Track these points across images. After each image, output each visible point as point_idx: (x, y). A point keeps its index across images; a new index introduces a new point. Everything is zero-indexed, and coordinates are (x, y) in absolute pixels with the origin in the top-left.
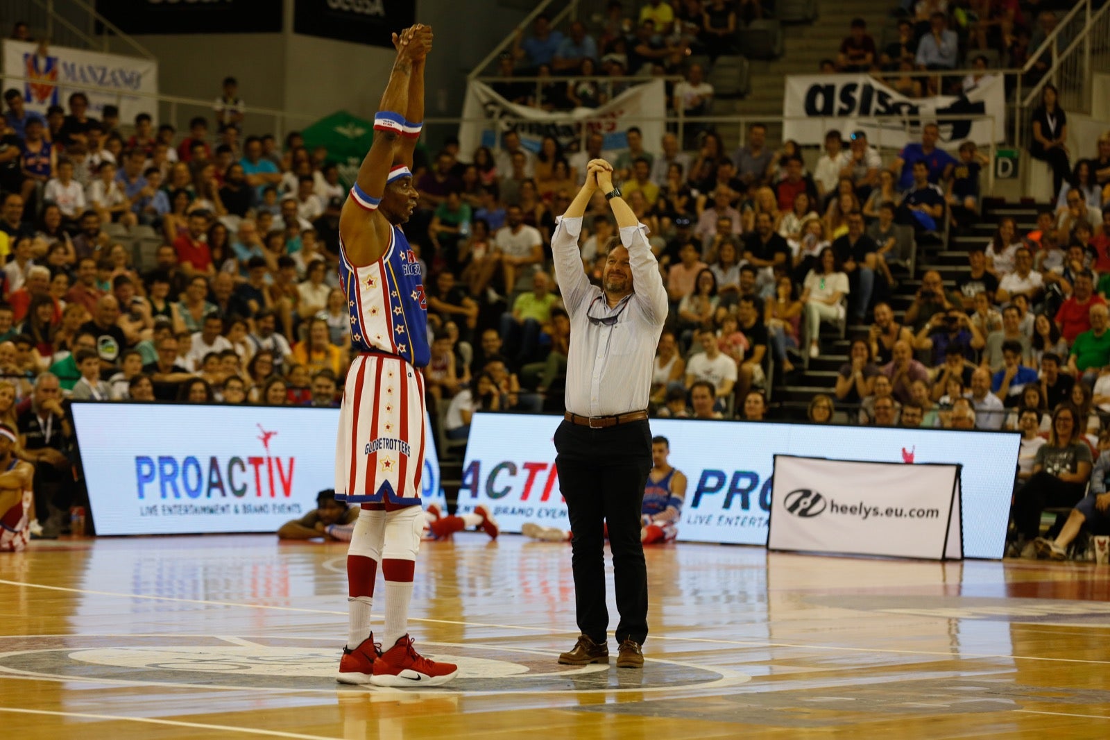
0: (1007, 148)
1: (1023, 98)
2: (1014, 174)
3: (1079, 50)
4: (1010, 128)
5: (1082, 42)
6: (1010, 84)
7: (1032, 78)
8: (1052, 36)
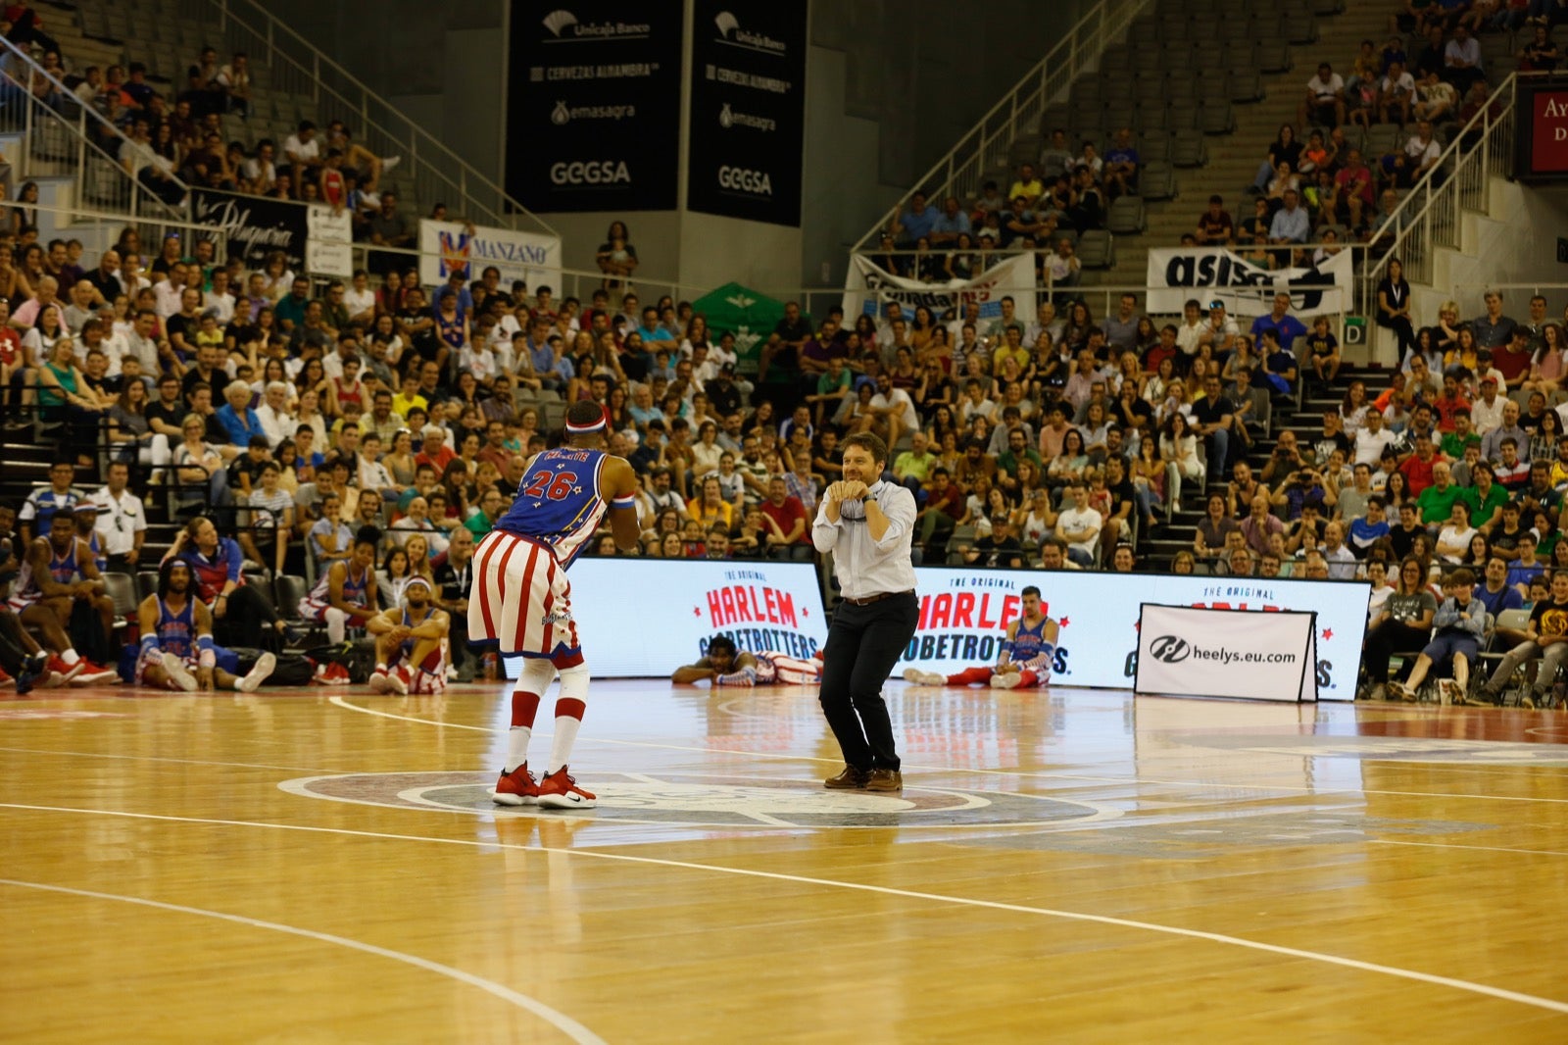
0: (1355, 316)
1: (1370, 270)
2: (1362, 341)
3: (1421, 226)
4: (1358, 298)
5: (1423, 219)
6: (1357, 256)
7: (1376, 253)
8: (1397, 212)
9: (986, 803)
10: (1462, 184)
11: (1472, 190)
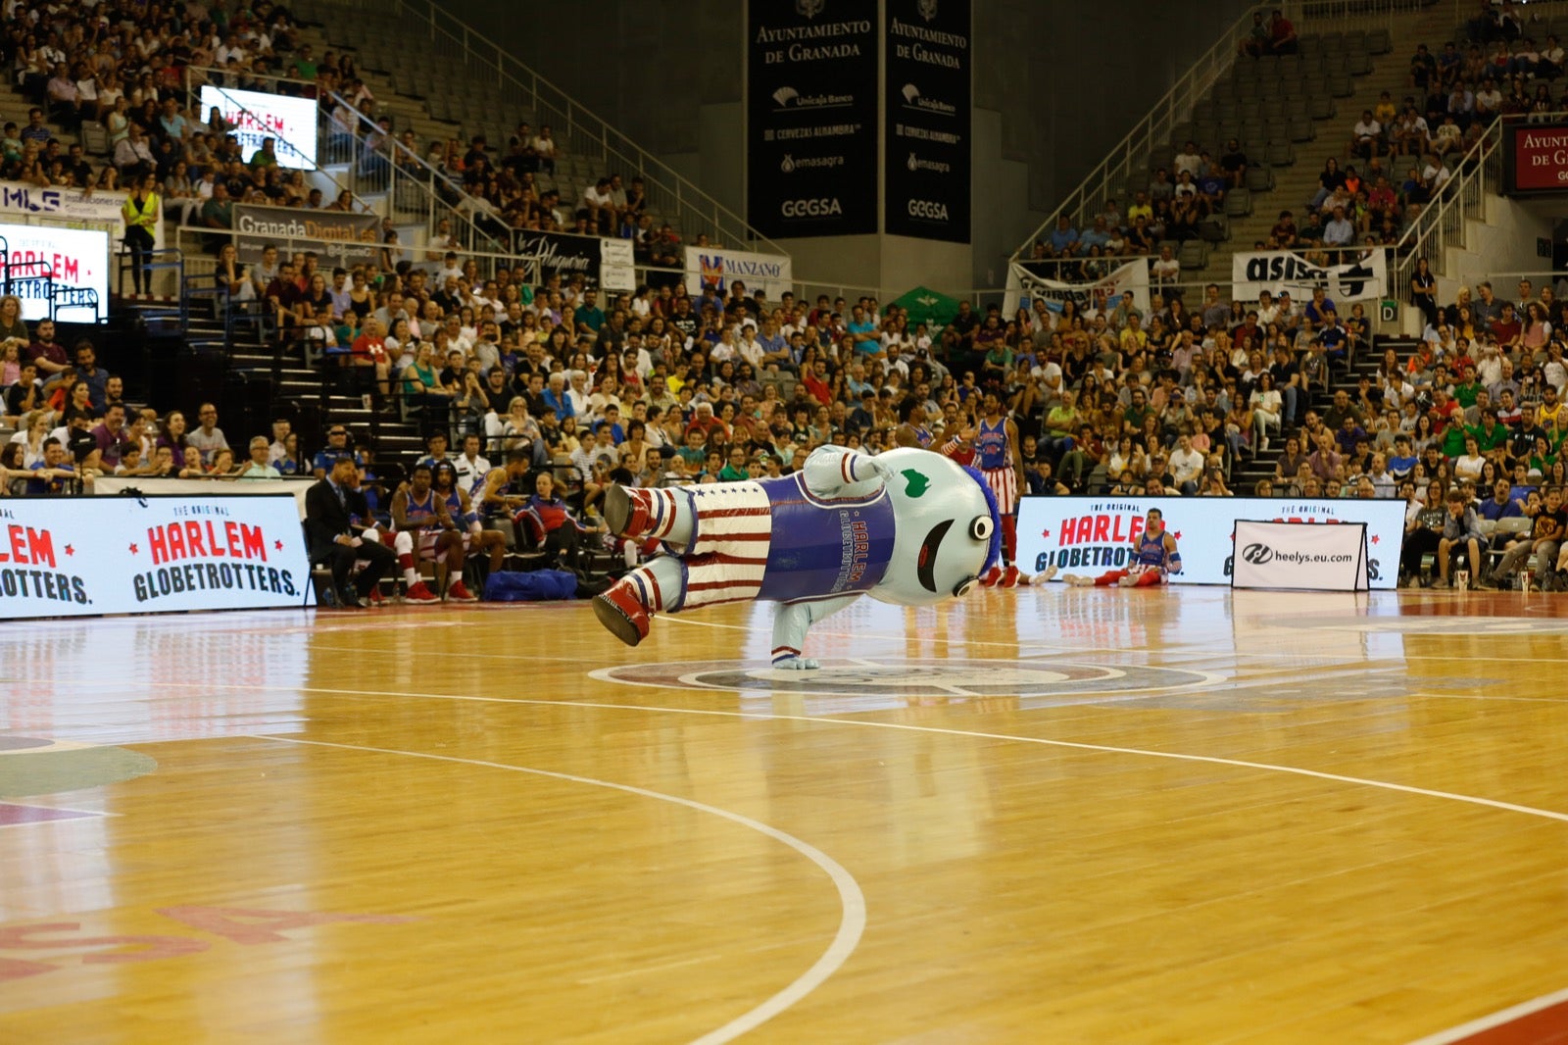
0: (1389, 300)
1: (1399, 265)
2: (1395, 318)
3: (1435, 232)
4: (1390, 287)
5: (1437, 226)
6: (1389, 254)
7: (1404, 252)
8: (1417, 222)
9: (1123, 674)
10: (1465, 199)
11: (1472, 204)
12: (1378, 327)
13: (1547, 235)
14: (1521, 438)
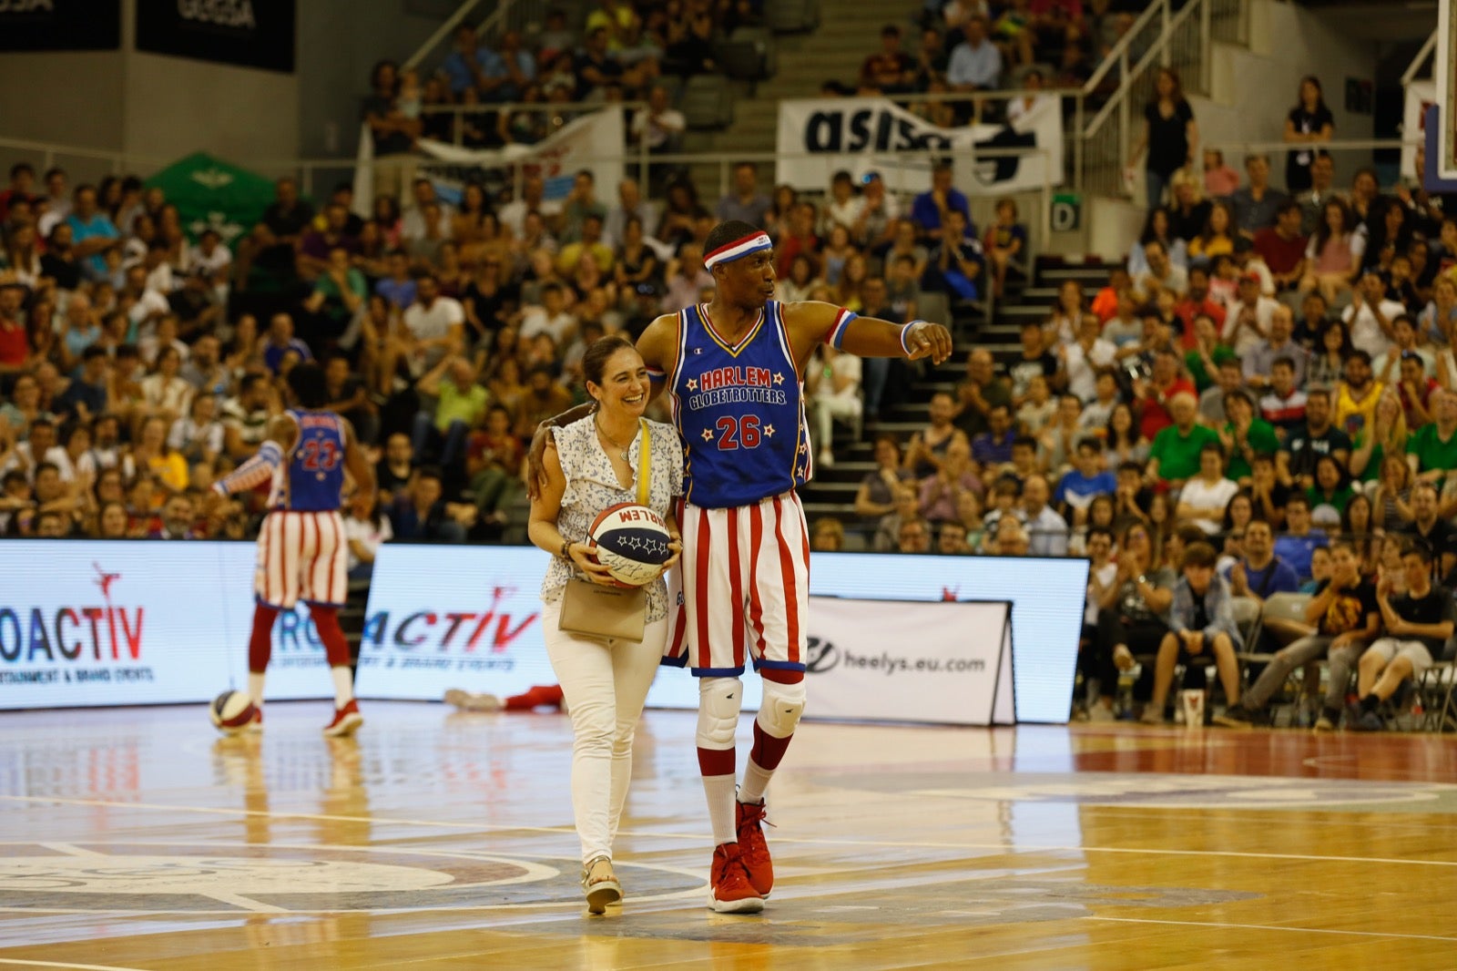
0: (1066, 192)
1: (1086, 126)
2: (1076, 225)
4: (1069, 167)
5: (1159, 55)
6: (1068, 107)
7: (1095, 102)
8: (1120, 49)
10: (1212, 5)
11: (1226, 14)
12: (1044, 240)
13: (1364, 73)
14: (1306, 448)
